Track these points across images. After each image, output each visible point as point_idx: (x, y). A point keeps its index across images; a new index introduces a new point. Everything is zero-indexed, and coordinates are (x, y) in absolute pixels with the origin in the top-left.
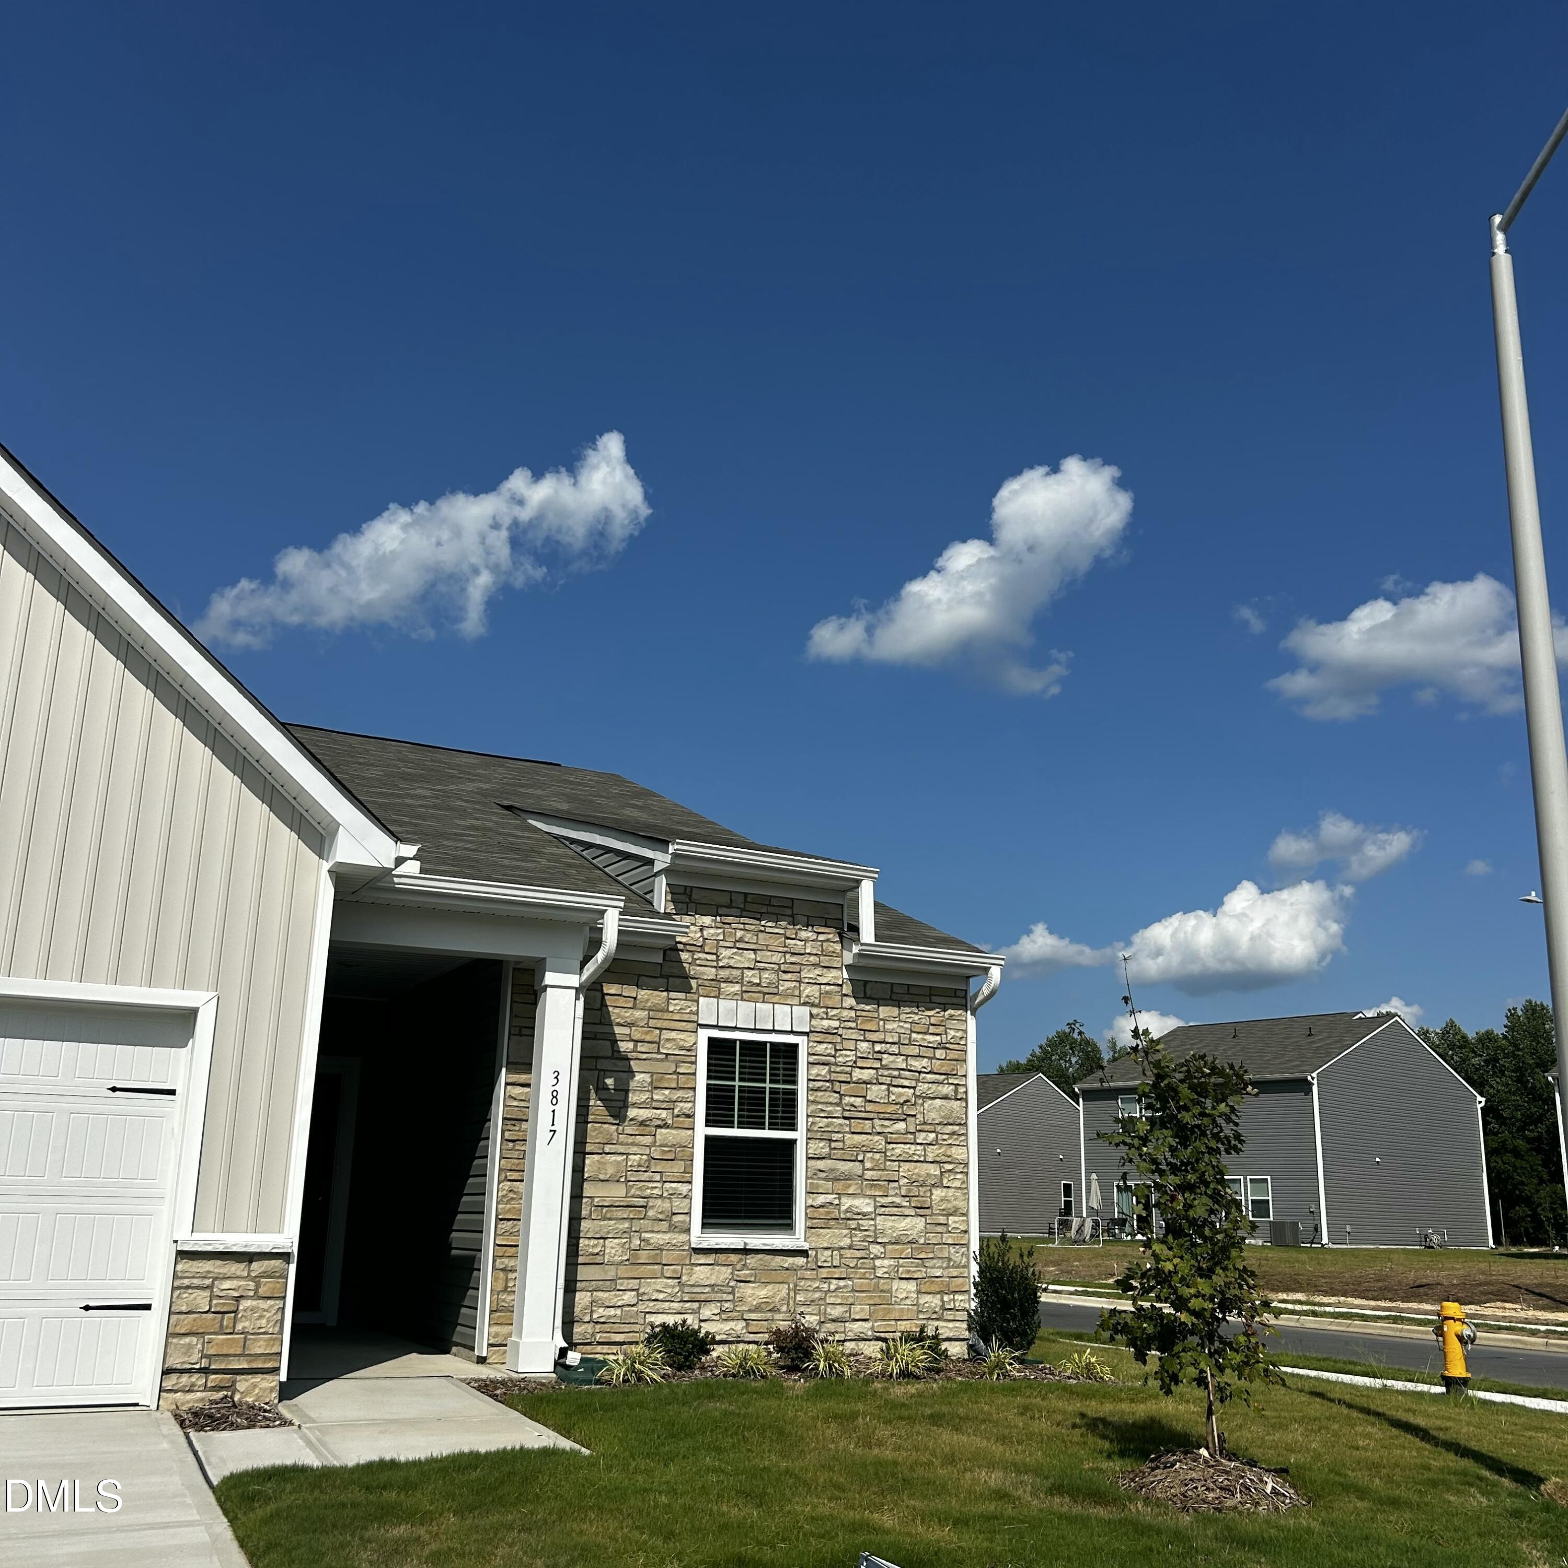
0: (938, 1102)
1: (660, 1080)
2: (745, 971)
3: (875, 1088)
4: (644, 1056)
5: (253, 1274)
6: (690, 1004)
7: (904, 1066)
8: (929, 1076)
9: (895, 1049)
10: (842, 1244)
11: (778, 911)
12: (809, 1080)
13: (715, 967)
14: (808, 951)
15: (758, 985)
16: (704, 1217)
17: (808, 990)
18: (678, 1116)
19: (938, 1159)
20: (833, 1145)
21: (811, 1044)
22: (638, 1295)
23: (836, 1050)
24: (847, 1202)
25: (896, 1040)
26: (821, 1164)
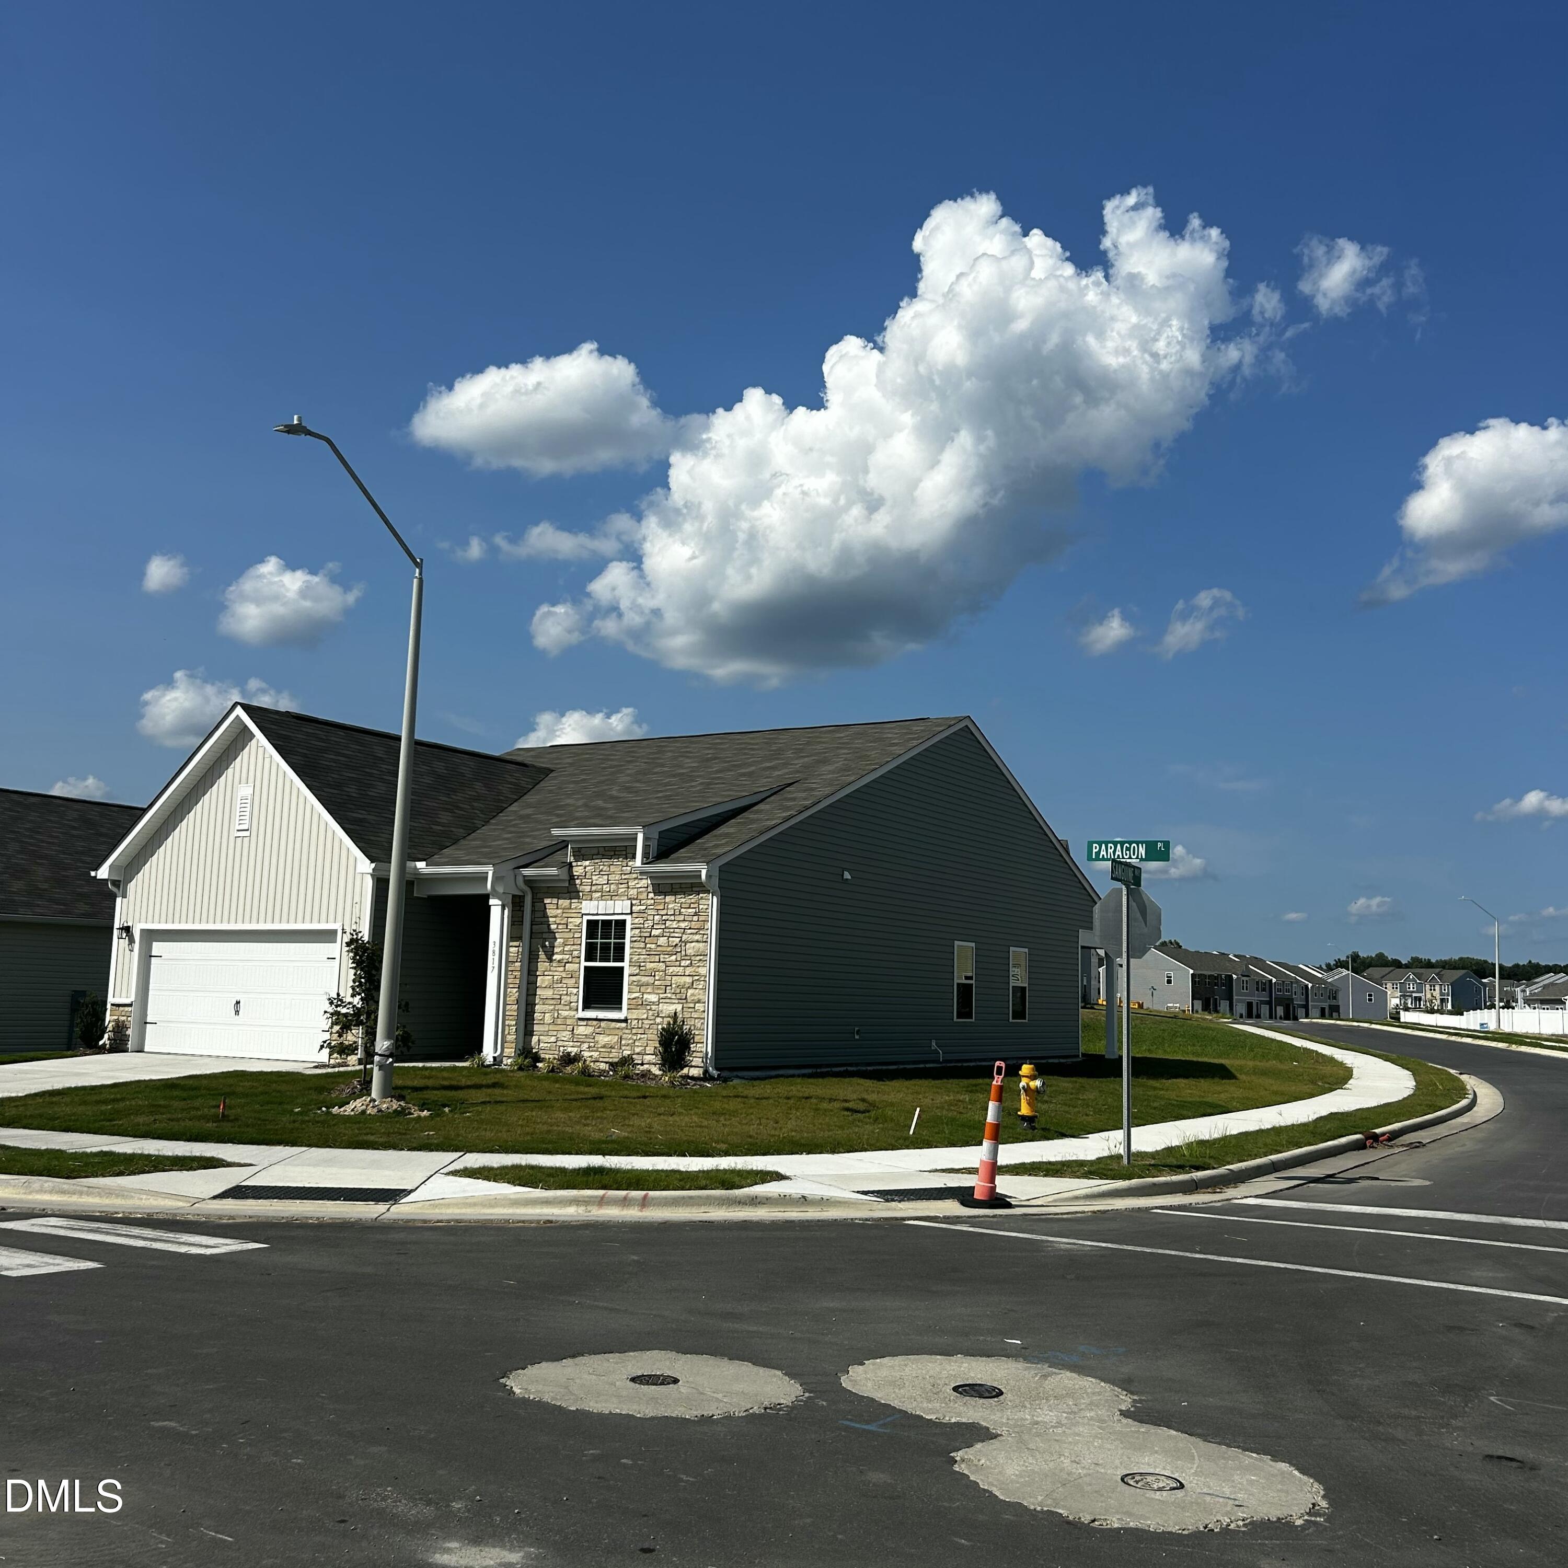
0: (694, 944)
1: (567, 941)
2: (603, 885)
3: (662, 939)
4: (561, 930)
6: (579, 904)
7: (676, 926)
8: (689, 931)
9: (672, 918)
11: (619, 853)
12: (631, 937)
13: (590, 885)
14: (632, 872)
15: (609, 892)
16: (583, 1004)
17: (633, 892)
18: (574, 957)
19: (691, 974)
20: (641, 968)
21: (632, 919)
22: (557, 1038)
23: (644, 921)
24: (646, 997)
26: (634, 978)
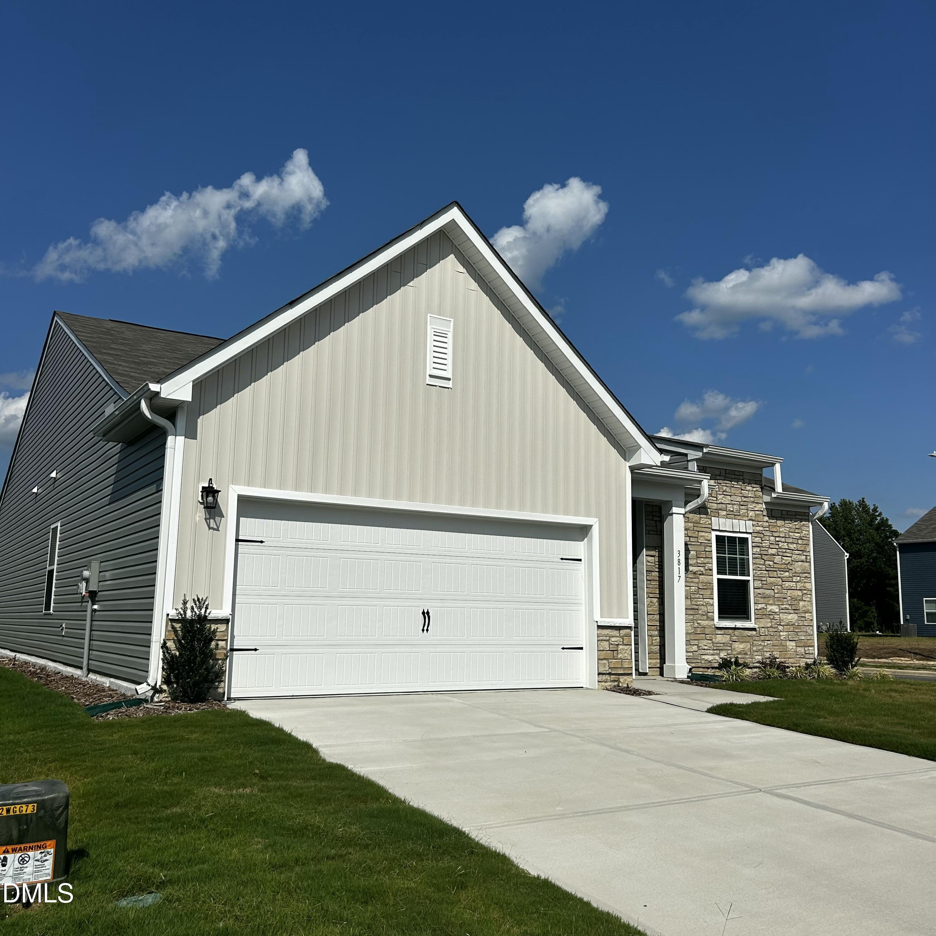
0: (800, 563)
1: (700, 554)
2: (727, 505)
3: (777, 557)
4: (693, 543)
5: (621, 635)
6: (708, 520)
7: (787, 548)
8: (796, 552)
9: (783, 540)
10: (768, 626)
11: (737, 477)
12: (753, 554)
13: (716, 503)
14: (750, 496)
15: (732, 511)
16: (719, 614)
17: (751, 514)
18: (707, 570)
19: (801, 588)
20: (763, 582)
21: (753, 538)
22: (698, 647)
23: (762, 540)
24: (770, 608)
25: (784, 536)
26: (759, 591)
